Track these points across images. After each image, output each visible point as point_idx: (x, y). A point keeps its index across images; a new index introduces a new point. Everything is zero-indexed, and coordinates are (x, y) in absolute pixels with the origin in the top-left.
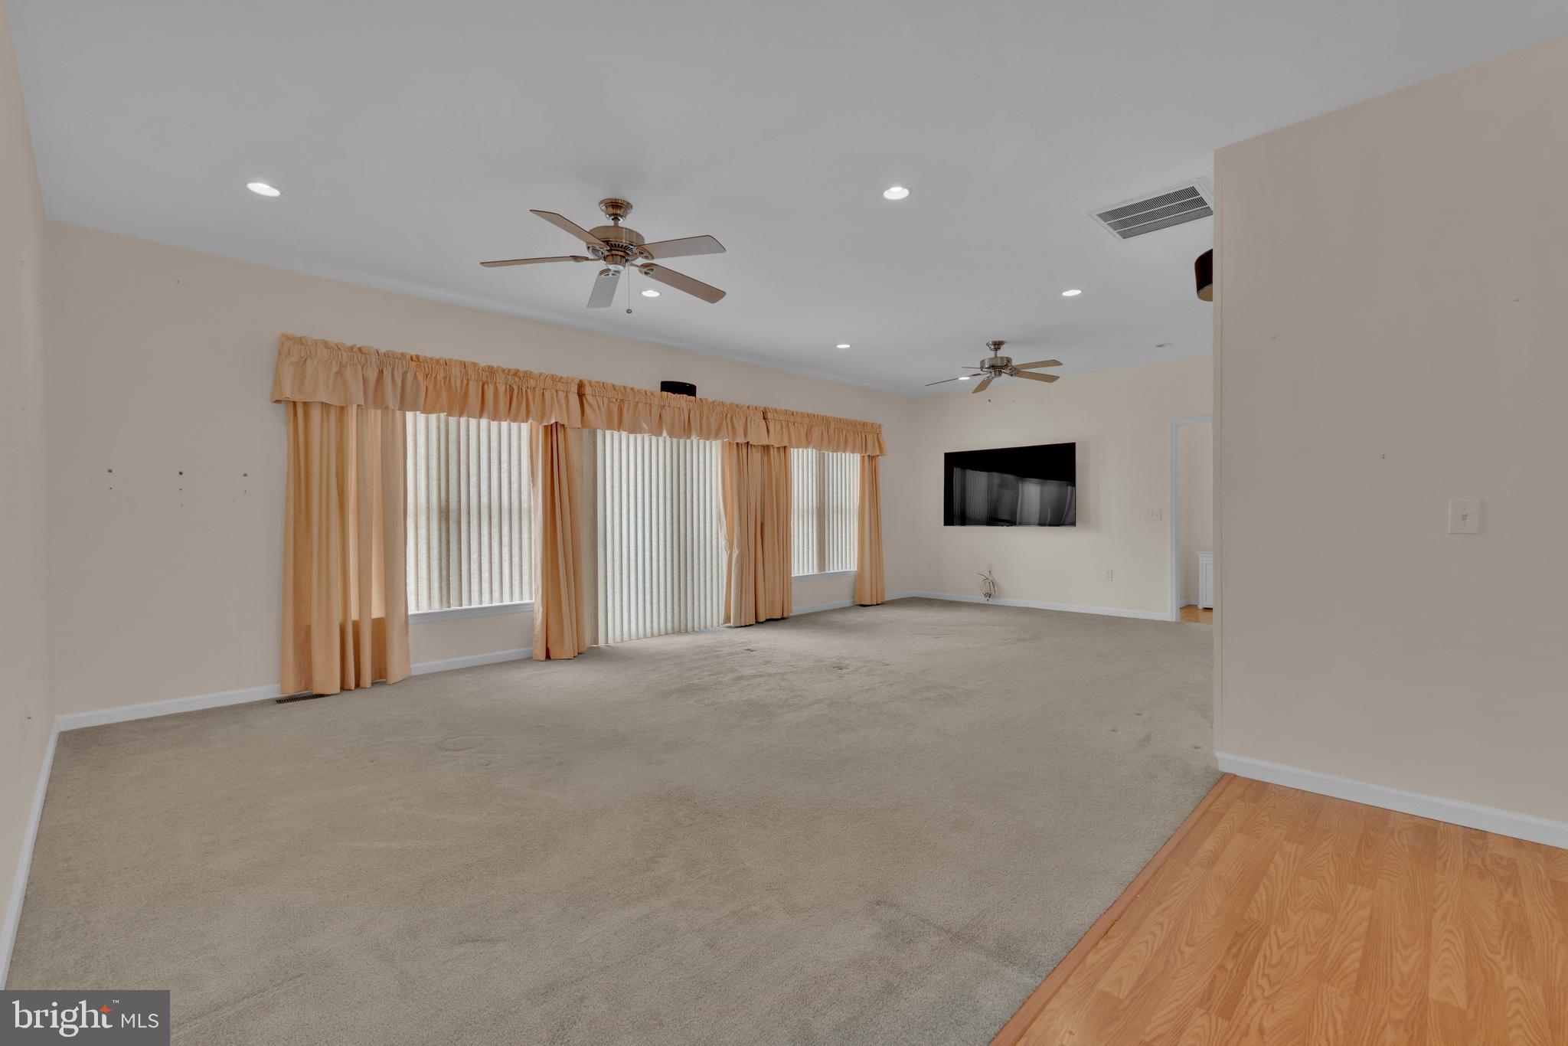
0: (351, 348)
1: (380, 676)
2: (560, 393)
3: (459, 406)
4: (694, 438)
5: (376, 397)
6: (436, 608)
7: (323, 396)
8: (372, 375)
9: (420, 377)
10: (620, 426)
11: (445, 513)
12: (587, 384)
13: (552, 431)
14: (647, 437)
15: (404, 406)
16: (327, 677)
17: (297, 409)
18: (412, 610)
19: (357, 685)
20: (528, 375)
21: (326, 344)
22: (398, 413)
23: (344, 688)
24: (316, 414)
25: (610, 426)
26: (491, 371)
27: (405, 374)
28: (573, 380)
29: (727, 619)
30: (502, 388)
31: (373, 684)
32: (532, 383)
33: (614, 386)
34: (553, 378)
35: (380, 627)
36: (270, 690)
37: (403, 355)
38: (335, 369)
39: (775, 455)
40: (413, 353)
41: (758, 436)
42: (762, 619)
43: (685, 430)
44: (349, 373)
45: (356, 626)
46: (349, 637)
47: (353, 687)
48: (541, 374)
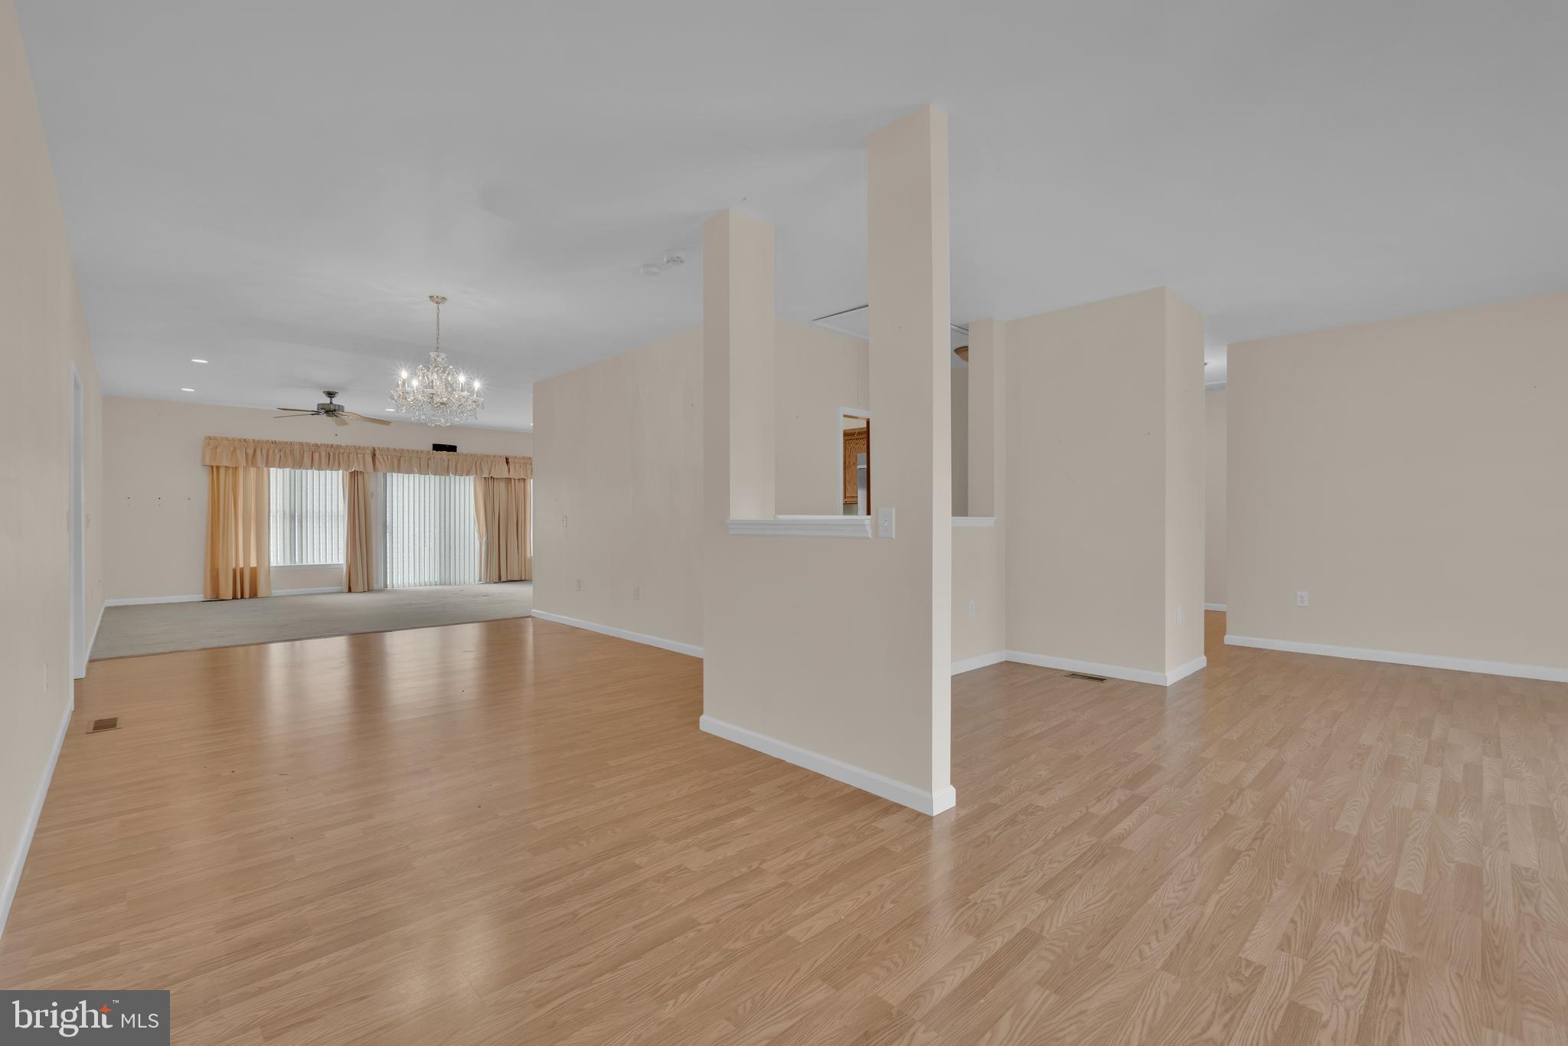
0: (240, 440)
1: (254, 594)
2: (359, 455)
3: (298, 464)
4: (452, 476)
5: (252, 460)
6: (288, 563)
7: (225, 463)
8: (250, 452)
9: (276, 451)
10: (399, 471)
11: (292, 517)
12: (376, 449)
13: (354, 475)
14: (417, 476)
15: (268, 465)
16: (227, 591)
17: (214, 470)
18: (273, 563)
19: (242, 597)
20: (339, 447)
21: (227, 439)
22: (265, 469)
23: (235, 598)
24: (222, 471)
25: (393, 471)
26: (317, 446)
27: (268, 450)
28: (368, 447)
29: (480, 580)
30: (323, 454)
31: (250, 598)
32: (342, 450)
33: (395, 450)
34: (355, 447)
35: (254, 572)
36: (200, 597)
37: (267, 441)
38: (232, 450)
39: (515, 484)
40: (273, 440)
41: (501, 471)
42: (503, 578)
43: (446, 471)
44: (238, 451)
45: (242, 571)
46: (238, 576)
47: (239, 596)
48: (347, 446)
